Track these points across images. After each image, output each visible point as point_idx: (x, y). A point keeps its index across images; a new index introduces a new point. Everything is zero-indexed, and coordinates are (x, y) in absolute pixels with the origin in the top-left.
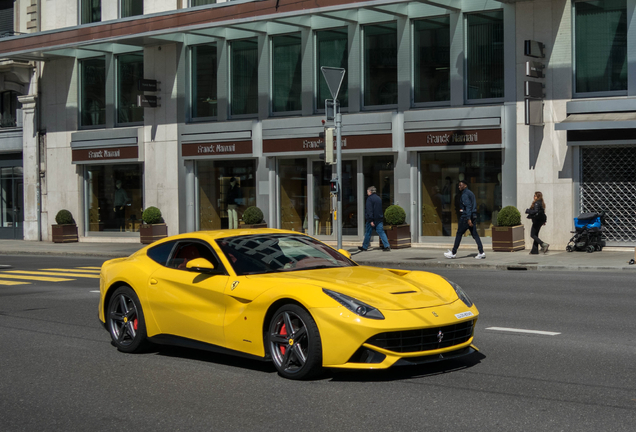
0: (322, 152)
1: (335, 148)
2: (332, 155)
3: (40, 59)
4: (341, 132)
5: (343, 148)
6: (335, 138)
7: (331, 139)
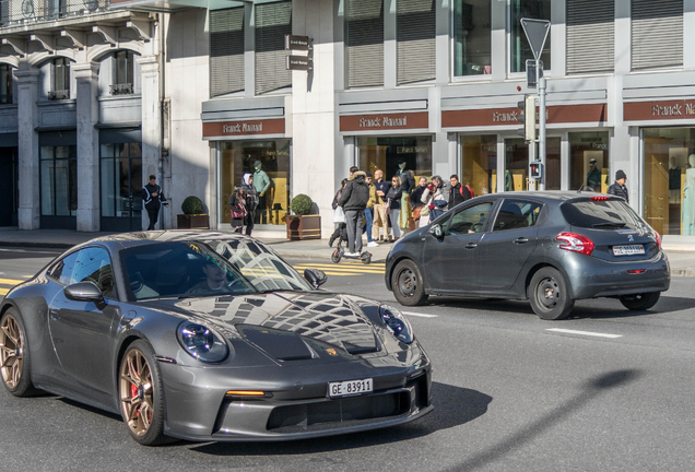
0: (522, 126)
1: (537, 122)
2: (534, 130)
3: (163, 10)
4: (545, 101)
5: (547, 122)
6: (537, 109)
7: (533, 110)
